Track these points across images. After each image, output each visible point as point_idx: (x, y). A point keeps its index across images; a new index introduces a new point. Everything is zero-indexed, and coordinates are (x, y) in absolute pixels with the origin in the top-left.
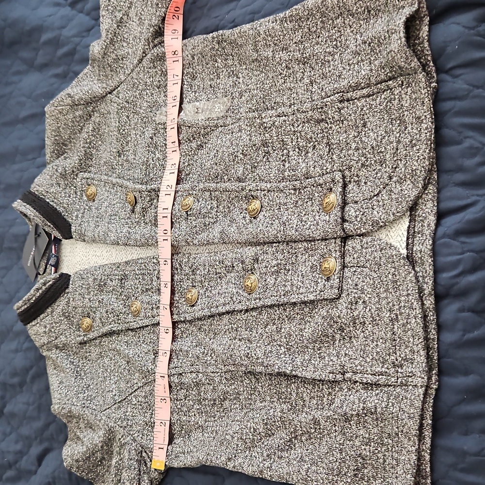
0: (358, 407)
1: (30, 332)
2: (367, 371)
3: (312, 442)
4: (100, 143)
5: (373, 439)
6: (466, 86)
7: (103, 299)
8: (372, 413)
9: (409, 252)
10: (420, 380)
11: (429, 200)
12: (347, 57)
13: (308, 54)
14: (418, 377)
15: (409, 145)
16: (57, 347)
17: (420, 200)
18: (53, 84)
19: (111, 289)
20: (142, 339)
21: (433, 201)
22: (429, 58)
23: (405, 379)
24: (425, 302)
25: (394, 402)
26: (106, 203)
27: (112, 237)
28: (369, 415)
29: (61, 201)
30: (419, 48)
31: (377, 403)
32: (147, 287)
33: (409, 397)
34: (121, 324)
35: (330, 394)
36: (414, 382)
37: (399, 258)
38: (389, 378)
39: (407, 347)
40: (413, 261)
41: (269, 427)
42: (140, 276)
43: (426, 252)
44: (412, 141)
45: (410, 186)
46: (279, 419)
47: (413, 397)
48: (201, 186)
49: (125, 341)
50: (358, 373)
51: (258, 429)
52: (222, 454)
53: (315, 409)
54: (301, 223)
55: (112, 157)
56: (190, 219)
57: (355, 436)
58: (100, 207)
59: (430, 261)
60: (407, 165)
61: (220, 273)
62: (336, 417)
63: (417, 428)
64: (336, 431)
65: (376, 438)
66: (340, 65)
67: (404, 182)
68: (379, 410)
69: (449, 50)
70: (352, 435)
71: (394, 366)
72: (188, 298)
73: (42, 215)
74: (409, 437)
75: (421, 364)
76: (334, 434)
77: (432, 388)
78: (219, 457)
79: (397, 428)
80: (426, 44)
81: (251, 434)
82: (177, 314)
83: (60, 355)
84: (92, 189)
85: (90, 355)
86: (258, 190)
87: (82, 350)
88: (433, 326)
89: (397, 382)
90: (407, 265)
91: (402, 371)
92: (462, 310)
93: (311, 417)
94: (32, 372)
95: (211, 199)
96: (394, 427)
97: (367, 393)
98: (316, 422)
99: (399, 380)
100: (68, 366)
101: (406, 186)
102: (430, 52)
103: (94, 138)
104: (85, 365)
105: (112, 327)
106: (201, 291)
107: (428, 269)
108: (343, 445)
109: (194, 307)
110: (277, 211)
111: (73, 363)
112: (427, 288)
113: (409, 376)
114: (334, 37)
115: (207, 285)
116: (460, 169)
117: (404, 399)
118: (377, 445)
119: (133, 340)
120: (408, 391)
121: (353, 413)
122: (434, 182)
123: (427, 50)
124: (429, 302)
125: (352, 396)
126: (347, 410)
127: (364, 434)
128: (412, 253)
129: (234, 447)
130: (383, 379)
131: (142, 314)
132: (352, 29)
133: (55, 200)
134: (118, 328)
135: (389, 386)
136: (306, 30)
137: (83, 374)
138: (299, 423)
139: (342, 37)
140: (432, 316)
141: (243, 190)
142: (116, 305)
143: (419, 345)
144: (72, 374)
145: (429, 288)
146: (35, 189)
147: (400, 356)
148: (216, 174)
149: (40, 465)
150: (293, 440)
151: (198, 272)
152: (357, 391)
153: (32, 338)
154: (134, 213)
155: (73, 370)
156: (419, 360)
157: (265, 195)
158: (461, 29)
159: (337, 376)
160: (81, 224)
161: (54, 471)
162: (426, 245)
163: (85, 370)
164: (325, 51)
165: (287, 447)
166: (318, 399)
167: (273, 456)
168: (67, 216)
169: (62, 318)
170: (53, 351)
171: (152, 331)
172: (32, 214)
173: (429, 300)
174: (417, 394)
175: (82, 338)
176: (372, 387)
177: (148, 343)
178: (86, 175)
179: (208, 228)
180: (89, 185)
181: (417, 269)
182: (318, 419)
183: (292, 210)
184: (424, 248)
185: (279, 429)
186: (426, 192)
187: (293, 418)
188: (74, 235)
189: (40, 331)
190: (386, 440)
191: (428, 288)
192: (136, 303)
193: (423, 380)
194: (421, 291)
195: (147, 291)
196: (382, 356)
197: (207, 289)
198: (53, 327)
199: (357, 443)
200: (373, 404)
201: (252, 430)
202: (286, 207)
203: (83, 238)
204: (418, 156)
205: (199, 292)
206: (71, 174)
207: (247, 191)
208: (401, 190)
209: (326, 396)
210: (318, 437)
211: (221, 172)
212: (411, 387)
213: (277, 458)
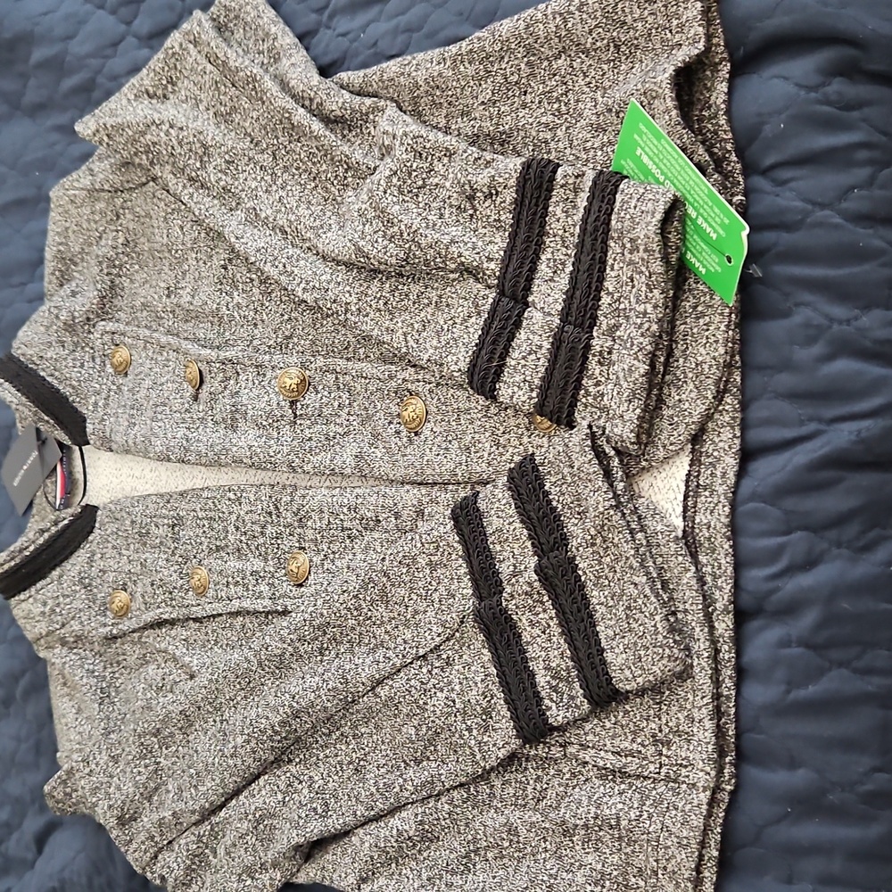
0: (587, 811)
1: (15, 612)
2: (605, 745)
3: (504, 864)
4: (137, 267)
5: (610, 874)
6: (799, 204)
7: (145, 561)
8: (611, 827)
9: (688, 525)
10: (702, 775)
11: (725, 424)
12: (580, 135)
13: (507, 127)
14: (698, 769)
15: (691, 314)
16: (64, 643)
17: (710, 424)
18: (54, 144)
19: (158, 541)
20: (212, 638)
21: (733, 428)
22: (729, 146)
23: (675, 769)
24: (716, 624)
25: (651, 811)
26: (148, 383)
27: (158, 445)
28: (607, 828)
29: (68, 375)
30: (710, 126)
31: (621, 810)
32: (218, 544)
33: (680, 805)
34: (177, 608)
35: (538, 779)
36: (691, 777)
37: (667, 538)
38: (645, 762)
39: (682, 708)
40: (694, 542)
41: (427, 827)
42: (206, 522)
43: (718, 528)
44: (698, 306)
45: (693, 395)
46: (447, 816)
47: (688, 807)
48: (320, 362)
49: (183, 637)
50: (589, 747)
51: (406, 831)
52: (348, 871)
53: (512, 805)
54: (498, 449)
55: (156, 297)
56: (301, 424)
57: (577, 864)
58: (137, 389)
59: (726, 546)
60: (688, 353)
61: (351, 529)
62: (547, 826)
63: (693, 866)
64: (547, 851)
65: (615, 873)
66: (568, 151)
67: (684, 385)
68: (624, 823)
69: (768, 130)
70: (573, 861)
71: (656, 742)
72: (292, 571)
73: (33, 402)
74: (677, 881)
75: (704, 746)
76: (543, 855)
77: (724, 790)
78: (343, 875)
79: (656, 861)
80: (723, 120)
81: (393, 840)
82: (270, 599)
83: (68, 659)
84: (123, 354)
85: (125, 660)
86: (418, 381)
87: (110, 650)
88: (728, 672)
89: (659, 773)
90: (681, 555)
91: (669, 753)
92: (785, 643)
93: (502, 820)
94: (23, 683)
95: (339, 388)
96: (651, 859)
97: (605, 786)
98: (512, 831)
99: (664, 770)
100: (85, 680)
101: (687, 393)
102: (730, 136)
103: (126, 259)
104: (117, 675)
105: (162, 613)
106: (315, 559)
107: (723, 561)
108: (555, 879)
109: (303, 589)
110: (454, 423)
111: (93, 672)
112: (721, 599)
113: (681, 765)
114: (555, 94)
115: (326, 549)
116: (787, 366)
117: (671, 808)
118: (615, 887)
119: (196, 637)
120: (679, 794)
121: (578, 822)
122: (735, 390)
123: (725, 131)
124: (724, 625)
125: (577, 790)
126: (567, 816)
127: (594, 863)
128: (693, 528)
129: (366, 861)
130: (633, 765)
131: (211, 593)
132: (588, 80)
133: (57, 374)
134: (172, 616)
135: (646, 778)
136: (500, 79)
137: (113, 694)
138: (482, 828)
139: (570, 95)
140: (727, 653)
141: (391, 377)
142: (166, 574)
143: (703, 709)
144: (93, 697)
145: (723, 599)
146: (19, 352)
147: (666, 724)
148: (345, 342)
149: (40, 851)
150: (472, 855)
151: (309, 523)
152: (587, 780)
153: (19, 623)
154: (196, 401)
155: (94, 688)
156: (702, 737)
157: (431, 391)
158: (790, 88)
159: (552, 748)
160: (103, 420)
161: (63, 870)
162: (719, 515)
163: (118, 685)
164: (539, 122)
165: (462, 868)
166: (518, 786)
167: (438, 881)
168: (79, 402)
169: (78, 588)
170: (55, 651)
171: (228, 625)
172: (15, 400)
173: (724, 621)
174: (696, 802)
175: (109, 628)
176: (614, 776)
177: (224, 647)
178: (110, 326)
179: (332, 443)
180: (117, 345)
181: (703, 559)
182: (515, 825)
183: (480, 423)
184: (715, 520)
185: (446, 830)
186: (721, 408)
187: (474, 817)
188: (92, 439)
189: (34, 611)
190: (633, 880)
191: (722, 597)
192: (200, 572)
193: (708, 777)
194: (708, 601)
195: (218, 550)
196: (634, 720)
197: (325, 556)
198: (58, 605)
199: (580, 879)
200: (614, 811)
201: (395, 832)
202: (469, 417)
203: (107, 445)
204: (707, 338)
205: (311, 561)
206: (85, 324)
207: (400, 381)
208: (680, 401)
209: (531, 782)
210: (515, 855)
211: (353, 339)
212: (684, 786)
213: (443, 886)
